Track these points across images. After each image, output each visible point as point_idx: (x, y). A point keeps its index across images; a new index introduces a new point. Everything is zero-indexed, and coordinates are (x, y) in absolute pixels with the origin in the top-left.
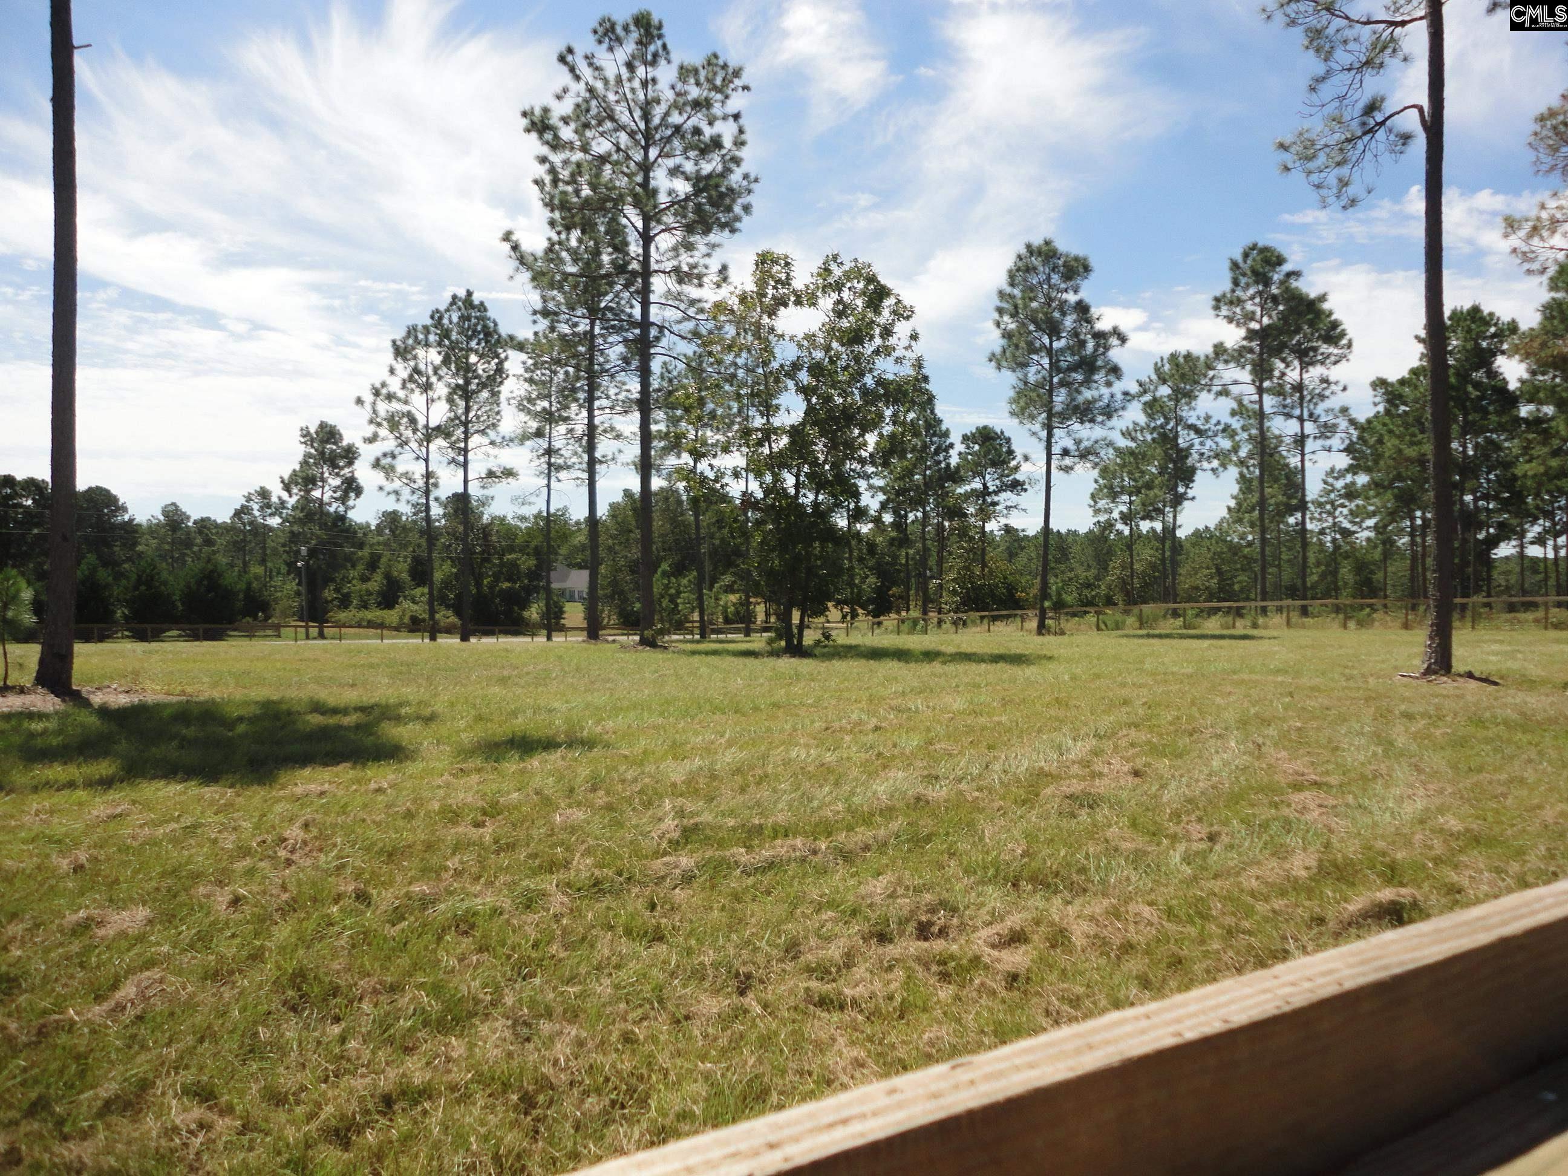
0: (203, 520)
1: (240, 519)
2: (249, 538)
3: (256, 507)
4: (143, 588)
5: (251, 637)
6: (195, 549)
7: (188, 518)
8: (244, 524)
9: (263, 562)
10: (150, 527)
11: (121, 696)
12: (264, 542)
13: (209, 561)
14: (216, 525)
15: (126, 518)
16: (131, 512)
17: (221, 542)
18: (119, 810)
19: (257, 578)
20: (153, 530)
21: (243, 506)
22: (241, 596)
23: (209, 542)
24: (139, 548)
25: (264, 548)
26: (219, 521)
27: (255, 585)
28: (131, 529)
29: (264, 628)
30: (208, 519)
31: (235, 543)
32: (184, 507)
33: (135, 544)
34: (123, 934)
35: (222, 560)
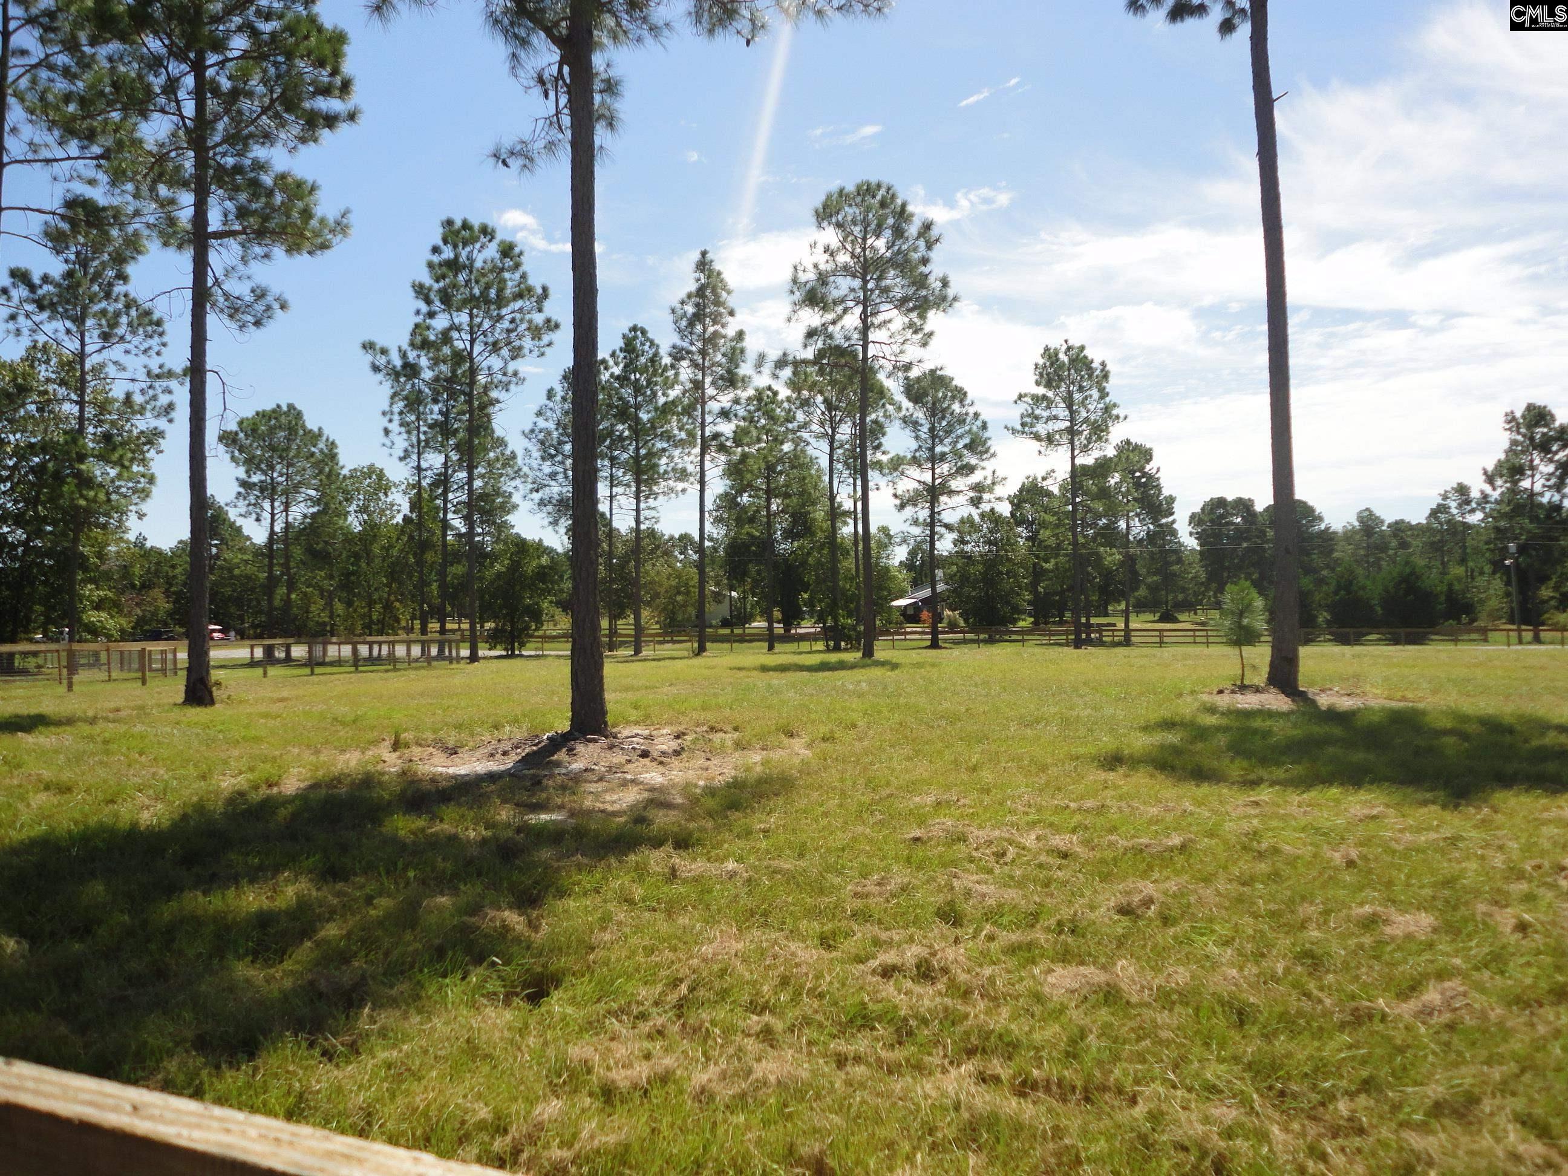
0: (1397, 523)
1: (1437, 518)
2: (1447, 537)
3: (1453, 505)
4: (1342, 592)
5: (1456, 641)
6: (1391, 552)
7: (1382, 522)
8: (1441, 524)
9: (1463, 561)
10: (1345, 533)
11: (1345, 698)
12: (1464, 540)
13: (1407, 563)
14: (1411, 527)
15: (1323, 527)
16: (1327, 521)
17: (1417, 543)
18: (1375, 812)
19: (1459, 579)
20: (1349, 535)
21: (1439, 505)
22: (1443, 598)
23: (1404, 545)
24: (1336, 555)
25: (1464, 547)
26: (1414, 523)
27: (1457, 587)
28: (1327, 536)
29: (1470, 632)
30: (1402, 521)
31: (1432, 544)
32: (1378, 512)
33: (1332, 551)
34: (1409, 937)
35: (1420, 562)
